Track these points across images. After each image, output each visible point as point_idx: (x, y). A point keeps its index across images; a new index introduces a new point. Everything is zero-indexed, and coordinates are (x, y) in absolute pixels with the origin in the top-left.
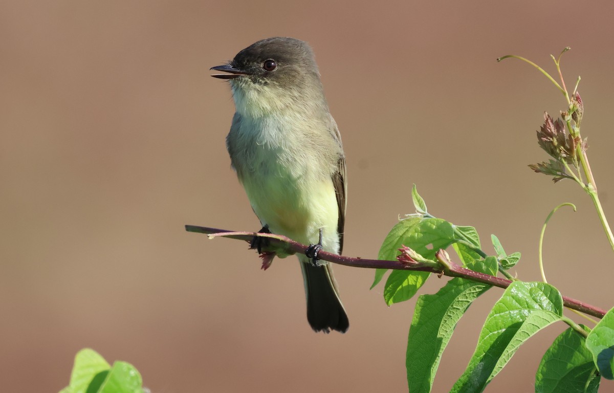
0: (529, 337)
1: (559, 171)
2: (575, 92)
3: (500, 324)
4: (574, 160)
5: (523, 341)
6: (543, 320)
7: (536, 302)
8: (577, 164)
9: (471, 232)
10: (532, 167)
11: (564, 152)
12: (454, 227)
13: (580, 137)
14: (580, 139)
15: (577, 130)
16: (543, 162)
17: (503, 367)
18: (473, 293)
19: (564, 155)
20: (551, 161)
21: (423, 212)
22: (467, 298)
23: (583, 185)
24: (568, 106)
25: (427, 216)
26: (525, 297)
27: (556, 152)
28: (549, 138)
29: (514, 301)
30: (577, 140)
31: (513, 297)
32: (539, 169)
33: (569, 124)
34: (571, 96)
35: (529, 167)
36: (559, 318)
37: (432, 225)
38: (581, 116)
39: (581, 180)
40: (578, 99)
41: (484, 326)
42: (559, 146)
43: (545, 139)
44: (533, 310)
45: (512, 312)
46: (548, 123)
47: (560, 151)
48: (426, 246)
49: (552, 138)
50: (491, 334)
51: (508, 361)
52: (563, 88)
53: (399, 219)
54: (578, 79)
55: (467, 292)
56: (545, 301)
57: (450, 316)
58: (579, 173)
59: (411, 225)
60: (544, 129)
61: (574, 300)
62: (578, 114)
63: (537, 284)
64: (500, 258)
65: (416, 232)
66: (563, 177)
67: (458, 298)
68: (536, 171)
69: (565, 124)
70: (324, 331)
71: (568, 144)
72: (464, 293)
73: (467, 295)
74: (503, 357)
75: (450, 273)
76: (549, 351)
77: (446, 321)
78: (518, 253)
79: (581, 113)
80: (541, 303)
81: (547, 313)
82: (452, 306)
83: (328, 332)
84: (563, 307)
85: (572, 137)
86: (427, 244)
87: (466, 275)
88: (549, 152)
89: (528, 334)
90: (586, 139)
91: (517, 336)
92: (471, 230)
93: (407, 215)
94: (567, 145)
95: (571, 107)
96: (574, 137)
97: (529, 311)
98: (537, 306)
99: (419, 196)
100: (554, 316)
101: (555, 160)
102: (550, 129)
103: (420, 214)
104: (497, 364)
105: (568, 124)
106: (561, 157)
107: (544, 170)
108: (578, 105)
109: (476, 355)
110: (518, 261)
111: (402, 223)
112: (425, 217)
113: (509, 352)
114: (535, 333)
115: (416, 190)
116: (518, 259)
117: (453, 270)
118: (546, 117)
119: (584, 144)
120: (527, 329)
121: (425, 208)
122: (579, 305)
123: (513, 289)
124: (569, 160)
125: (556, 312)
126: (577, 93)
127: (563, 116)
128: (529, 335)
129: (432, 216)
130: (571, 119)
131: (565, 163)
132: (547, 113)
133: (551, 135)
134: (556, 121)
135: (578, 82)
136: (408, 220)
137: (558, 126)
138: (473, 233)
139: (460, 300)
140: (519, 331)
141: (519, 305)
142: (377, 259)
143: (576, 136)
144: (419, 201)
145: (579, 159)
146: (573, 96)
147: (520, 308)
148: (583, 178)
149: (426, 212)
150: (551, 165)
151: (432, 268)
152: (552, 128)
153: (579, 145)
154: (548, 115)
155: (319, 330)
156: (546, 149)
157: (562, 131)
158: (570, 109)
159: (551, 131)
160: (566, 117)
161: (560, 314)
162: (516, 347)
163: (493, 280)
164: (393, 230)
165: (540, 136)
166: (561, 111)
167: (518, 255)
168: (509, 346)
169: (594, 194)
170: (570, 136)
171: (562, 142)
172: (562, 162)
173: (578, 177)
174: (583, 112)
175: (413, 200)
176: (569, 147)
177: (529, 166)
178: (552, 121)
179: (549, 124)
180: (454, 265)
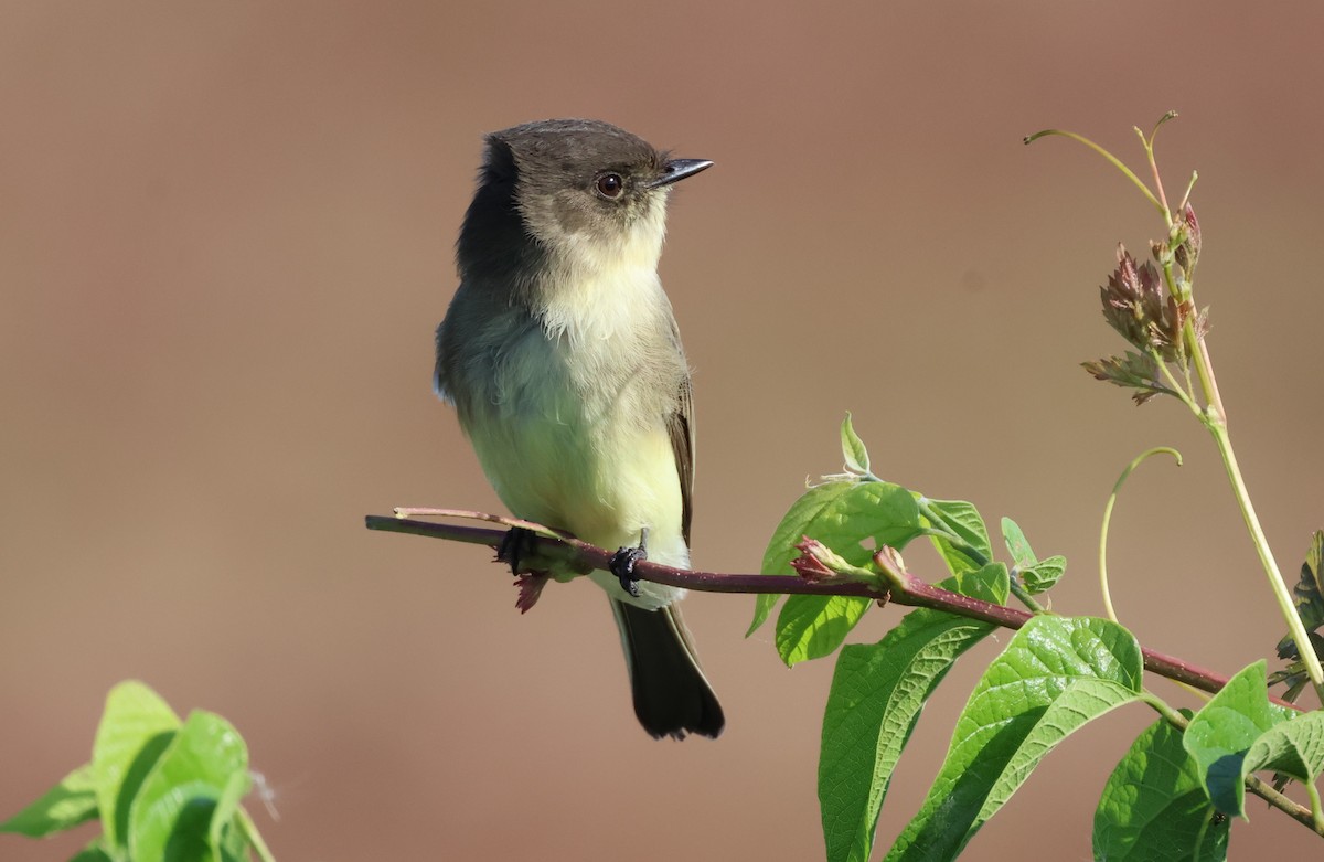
0: (1062, 738)
1: (1147, 377)
2: (1185, 203)
3: (1002, 706)
4: (1179, 353)
5: (1050, 746)
6: (1095, 701)
7: (1085, 660)
8: (1185, 361)
9: (965, 513)
10: (1089, 367)
11: (1158, 333)
12: (923, 501)
13: (1192, 302)
14: (1192, 308)
15: (1186, 287)
16: (1114, 358)
17: (1005, 802)
18: (954, 643)
19: (1157, 341)
20: (1129, 354)
21: (860, 469)
22: (940, 653)
23: (1197, 410)
24: (1168, 230)
25: (867, 480)
26: (1060, 650)
27: (1141, 333)
28: (1126, 301)
29: (1034, 658)
30: (1185, 308)
31: (1032, 651)
32: (1104, 372)
33: (1169, 272)
34: (1176, 211)
35: (1084, 369)
36: (1133, 695)
37: (874, 496)
38: (1196, 256)
39: (1193, 396)
40: (1189, 218)
41: (964, 712)
42: (1144, 322)
43: (1117, 303)
44: (1077, 679)
45: (1029, 682)
46: (1126, 269)
47: (1150, 331)
48: (861, 543)
49: (1134, 304)
50: (981, 729)
51: (1016, 789)
52: (1159, 199)
53: (807, 486)
54: (1192, 177)
55: (941, 641)
56: (1105, 658)
57: (906, 693)
58: (1189, 382)
59: (831, 498)
60: (1116, 281)
61: (1169, 657)
62: (1190, 252)
63: (1088, 622)
64: (1018, 568)
65: (839, 511)
66: (1155, 389)
67: (921, 655)
68: (1097, 377)
69: (1160, 272)
70: (673, 737)
71: (1167, 316)
72: (933, 643)
73: (940, 648)
74: (1004, 778)
75: (904, 598)
76: (1121, 765)
77: (896, 703)
78: (1059, 557)
79: (1196, 251)
80: (1096, 663)
81: (1106, 684)
82: (910, 670)
83: (682, 737)
84: (1142, 671)
85: (1176, 302)
86: (863, 538)
87: (938, 601)
88: (1124, 334)
89: (1059, 730)
90: (1206, 310)
91: (1034, 736)
92: (966, 509)
93: (824, 477)
94: (1164, 320)
95: (1174, 233)
96: (1180, 299)
97: (1068, 681)
98: (1085, 669)
99: (855, 437)
100: (1121, 692)
101: (1138, 352)
102: (1129, 283)
103: (852, 475)
104: (990, 796)
105: (1165, 269)
106: (1151, 345)
107: (1115, 375)
108: (1189, 231)
109: (944, 776)
110: (1060, 575)
111: (812, 493)
112: (862, 480)
113: (1018, 769)
114: (1077, 728)
115: (850, 424)
116: (1060, 570)
117: (911, 589)
118: (1122, 256)
119: (1200, 321)
120: (1058, 720)
121: (865, 462)
122: (1179, 667)
123: (1033, 631)
124: (1168, 352)
125: (1126, 683)
126: (1189, 205)
127: (1156, 252)
128: (1063, 734)
129: (875, 478)
130: (1174, 260)
131: (1159, 359)
132: (1123, 248)
133: (1131, 296)
134: (1142, 267)
135: (1192, 183)
136: (826, 488)
137: (1147, 276)
138: (970, 516)
139: (925, 657)
140: (1039, 725)
141: (1045, 668)
142: (759, 573)
143: (1184, 300)
144: (854, 447)
145: (1189, 352)
146: (1179, 211)
147: (1048, 674)
148: (1196, 393)
149: (868, 471)
150: (1128, 363)
151: (866, 585)
152: (1133, 282)
153: (1189, 321)
154: (1126, 252)
155: (663, 735)
156: (1119, 327)
157: (1155, 290)
158: (1170, 239)
159: (1130, 285)
160: (1162, 253)
161: (1137, 688)
162: (1033, 760)
163: (995, 613)
164: (794, 509)
165: (1106, 296)
166: (1151, 241)
167: (1060, 562)
168: (1017, 757)
169: (1218, 429)
170: (1170, 300)
171: (1154, 313)
172: (1154, 358)
173: (1187, 391)
174: (1199, 247)
175: (844, 447)
176: (1167, 325)
177: (1083, 365)
178: (1134, 266)
179: (1127, 271)
180: (913, 579)
